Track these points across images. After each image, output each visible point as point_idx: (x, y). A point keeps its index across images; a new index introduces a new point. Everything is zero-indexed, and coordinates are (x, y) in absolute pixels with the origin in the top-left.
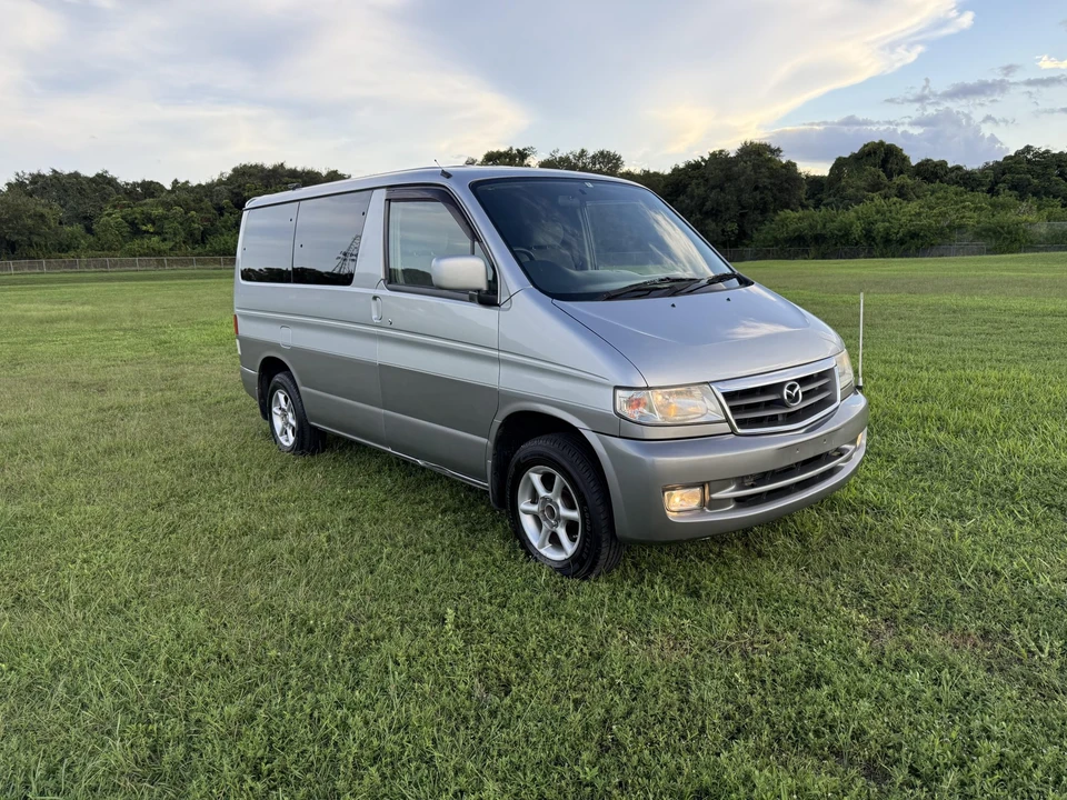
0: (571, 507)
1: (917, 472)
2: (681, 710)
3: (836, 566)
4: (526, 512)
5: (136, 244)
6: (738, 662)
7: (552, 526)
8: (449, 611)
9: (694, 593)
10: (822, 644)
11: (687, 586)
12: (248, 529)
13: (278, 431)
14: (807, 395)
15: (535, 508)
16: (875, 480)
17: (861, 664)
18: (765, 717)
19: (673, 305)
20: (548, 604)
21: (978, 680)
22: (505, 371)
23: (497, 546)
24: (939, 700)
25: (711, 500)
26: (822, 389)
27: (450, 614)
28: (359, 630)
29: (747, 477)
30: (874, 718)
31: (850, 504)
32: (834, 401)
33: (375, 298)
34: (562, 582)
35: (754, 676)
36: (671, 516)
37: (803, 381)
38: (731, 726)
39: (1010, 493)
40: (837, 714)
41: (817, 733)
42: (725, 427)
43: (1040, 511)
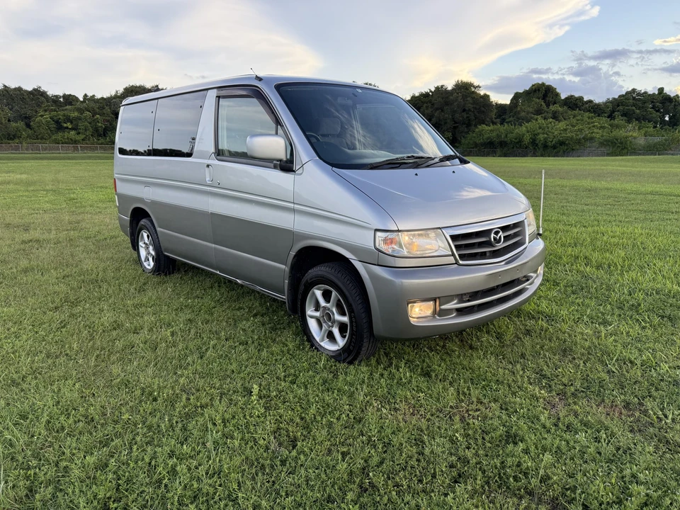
0: (343, 314)
1: (573, 293)
2: (418, 460)
3: (523, 356)
4: (312, 317)
5: (59, 136)
6: (458, 426)
7: (329, 327)
8: (255, 386)
9: (427, 374)
10: (516, 412)
11: (422, 369)
12: (117, 326)
13: (143, 259)
14: (506, 238)
15: (317, 314)
16: (546, 298)
17: (544, 427)
18: (478, 466)
19: (416, 174)
20: (325, 382)
21: (625, 438)
22: (299, 218)
23: (290, 339)
24: (600, 453)
25: (441, 310)
26: (516, 235)
27: (256, 389)
28: (189, 399)
29: (465, 294)
30: (555, 467)
31: (531, 313)
32: (524, 243)
33: (208, 166)
34: (335, 366)
35: (469, 435)
36: (413, 321)
37: (504, 229)
38: (455, 474)
39: (636, 307)
40: (529, 464)
41: (516, 478)
42: (452, 260)
43: (656, 320)
